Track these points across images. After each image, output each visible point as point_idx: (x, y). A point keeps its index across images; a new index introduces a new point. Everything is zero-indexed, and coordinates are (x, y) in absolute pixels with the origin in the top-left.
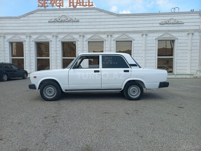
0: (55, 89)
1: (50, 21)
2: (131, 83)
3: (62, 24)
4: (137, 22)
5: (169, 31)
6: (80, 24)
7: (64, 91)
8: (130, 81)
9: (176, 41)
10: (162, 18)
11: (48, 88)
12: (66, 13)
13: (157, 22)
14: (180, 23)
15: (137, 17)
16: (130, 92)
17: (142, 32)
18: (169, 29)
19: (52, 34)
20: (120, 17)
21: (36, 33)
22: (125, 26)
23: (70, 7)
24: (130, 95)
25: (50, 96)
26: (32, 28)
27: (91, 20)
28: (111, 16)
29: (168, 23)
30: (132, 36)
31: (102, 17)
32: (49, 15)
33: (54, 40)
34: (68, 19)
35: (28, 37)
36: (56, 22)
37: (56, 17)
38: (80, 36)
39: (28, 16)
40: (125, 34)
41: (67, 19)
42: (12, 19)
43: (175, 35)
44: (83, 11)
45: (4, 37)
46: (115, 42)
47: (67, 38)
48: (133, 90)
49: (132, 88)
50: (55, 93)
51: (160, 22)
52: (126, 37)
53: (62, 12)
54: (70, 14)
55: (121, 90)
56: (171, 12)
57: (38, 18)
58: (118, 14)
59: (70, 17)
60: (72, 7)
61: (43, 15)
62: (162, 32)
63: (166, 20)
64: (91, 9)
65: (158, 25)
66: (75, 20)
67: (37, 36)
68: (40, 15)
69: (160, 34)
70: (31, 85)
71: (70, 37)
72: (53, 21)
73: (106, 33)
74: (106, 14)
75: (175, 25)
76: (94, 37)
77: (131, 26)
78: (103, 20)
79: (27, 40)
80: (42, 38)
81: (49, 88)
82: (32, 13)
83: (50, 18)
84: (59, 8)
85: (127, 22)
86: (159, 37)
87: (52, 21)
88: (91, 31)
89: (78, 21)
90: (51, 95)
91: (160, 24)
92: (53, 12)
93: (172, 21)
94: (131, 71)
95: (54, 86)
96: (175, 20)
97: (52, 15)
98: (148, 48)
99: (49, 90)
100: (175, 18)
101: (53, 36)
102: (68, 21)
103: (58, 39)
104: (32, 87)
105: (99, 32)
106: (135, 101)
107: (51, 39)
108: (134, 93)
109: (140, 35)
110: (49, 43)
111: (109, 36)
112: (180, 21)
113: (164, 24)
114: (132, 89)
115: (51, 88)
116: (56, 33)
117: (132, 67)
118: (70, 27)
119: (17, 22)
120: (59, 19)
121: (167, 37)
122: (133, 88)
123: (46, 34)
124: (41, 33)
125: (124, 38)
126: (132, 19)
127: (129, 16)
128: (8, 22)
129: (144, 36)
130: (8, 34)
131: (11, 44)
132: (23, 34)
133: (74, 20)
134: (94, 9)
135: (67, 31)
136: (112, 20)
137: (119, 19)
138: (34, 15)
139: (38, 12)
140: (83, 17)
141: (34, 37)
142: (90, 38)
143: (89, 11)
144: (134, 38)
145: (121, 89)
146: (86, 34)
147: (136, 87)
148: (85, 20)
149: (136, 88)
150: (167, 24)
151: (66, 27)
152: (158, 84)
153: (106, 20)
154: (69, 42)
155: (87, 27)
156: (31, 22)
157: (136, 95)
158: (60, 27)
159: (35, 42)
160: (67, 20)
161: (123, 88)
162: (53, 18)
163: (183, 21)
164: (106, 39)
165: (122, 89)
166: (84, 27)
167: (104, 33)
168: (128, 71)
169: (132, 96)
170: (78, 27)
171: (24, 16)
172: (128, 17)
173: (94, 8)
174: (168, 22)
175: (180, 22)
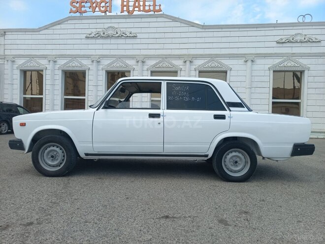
0: (63, 152)
1: (88, 36)
2: (229, 144)
3: (108, 41)
4: (237, 39)
5: (293, 55)
6: (137, 41)
7: (82, 155)
8: (226, 140)
9: (306, 72)
10: (280, 32)
11: (49, 149)
12: (114, 23)
13: (271, 39)
14: (313, 42)
15: (238, 30)
16: (226, 163)
17: (246, 56)
18: (294, 52)
19: (90, 57)
20: (206, 30)
21: (66, 55)
22: (215, 45)
23: (123, 14)
24: (228, 169)
25: (54, 166)
26: (58, 47)
27: (157, 36)
28: (192, 29)
29: (293, 41)
30: (227, 62)
31: (175, 30)
32: (87, 26)
33: (93, 67)
34: (119, 33)
35: (51, 63)
36: (99, 38)
37: (98, 30)
38: (138, 62)
39: (53, 28)
40: (215, 59)
41: (117, 33)
42: (27, 33)
43: (304, 62)
44: (143, 20)
45: (13, 61)
46: (198, 72)
47: (115, 64)
48: (234, 158)
49: (231, 155)
50: (63, 160)
51: (277, 38)
52: (216, 64)
53: (109, 21)
54: (121, 25)
55: (206, 159)
56: (297, 22)
57: (69, 31)
58: (203, 26)
59: (121, 29)
60: (126, 13)
61: (77, 26)
62: (281, 56)
63: (289, 36)
64: (157, 17)
65: (275, 44)
66: (131, 35)
67: (65, 61)
68: (72, 26)
69: (277, 61)
70: (13, 141)
71: (121, 64)
72: (94, 37)
73: (181, 58)
74: (183, 25)
75: (304, 45)
76: (161, 64)
77: (227, 45)
78: (178, 35)
79: (50, 67)
80: (74, 65)
81: (52, 148)
82: (59, 23)
83: (89, 31)
84: (103, 14)
85: (219, 40)
86: (275, 66)
87: (91, 36)
88: (156, 54)
89: (135, 37)
90: (55, 163)
91: (278, 43)
92: (95, 21)
93: (298, 38)
94: (230, 117)
95: (61, 144)
96: (305, 35)
97: (92, 26)
98: (254, 85)
99: (51, 154)
100: (305, 32)
101: (93, 61)
102: (118, 37)
103: (101, 67)
104: (17, 145)
105: (170, 55)
106: (237, 184)
107: (89, 66)
108: (237, 166)
109: (241, 61)
110: (85, 73)
111: (188, 63)
112: (313, 38)
113: (284, 42)
114: (232, 158)
115: (55, 148)
116: (97, 57)
117: (231, 108)
118: (120, 47)
119: (34, 37)
120: (104, 33)
121: (290, 65)
122: (234, 154)
123: (81, 57)
124: (73, 55)
125: (213, 65)
126: (228, 34)
127: (222, 28)
128: (20, 37)
129: (249, 63)
130: (20, 57)
131: (24, 73)
132: (44, 58)
133: (128, 35)
134: (163, 17)
135: (117, 53)
136: (194, 35)
137: (204, 34)
138: (62, 26)
139: (69, 22)
140: (143, 30)
141: (62, 62)
142: (154, 66)
143: (154, 20)
144: (230, 66)
145: (207, 156)
146: (148, 58)
147: (239, 152)
148: (146, 36)
149: (240, 155)
150: (291, 43)
151: (115, 47)
152: (291, 147)
153: (183, 35)
154: (119, 71)
155: (150, 46)
156: (57, 37)
157: (239, 171)
158: (105, 47)
159: (63, 71)
160: (117, 35)
161: (210, 154)
162: (94, 31)
163: (319, 38)
164: (181, 67)
165: (210, 156)
166: (145, 46)
167: (179, 57)
168: (223, 117)
169: (231, 171)
170: (136, 46)
171: (46, 28)
172: (220, 30)
173: (163, 14)
174: (291, 39)
175: (314, 40)
